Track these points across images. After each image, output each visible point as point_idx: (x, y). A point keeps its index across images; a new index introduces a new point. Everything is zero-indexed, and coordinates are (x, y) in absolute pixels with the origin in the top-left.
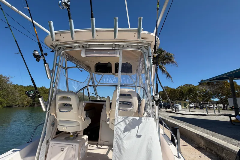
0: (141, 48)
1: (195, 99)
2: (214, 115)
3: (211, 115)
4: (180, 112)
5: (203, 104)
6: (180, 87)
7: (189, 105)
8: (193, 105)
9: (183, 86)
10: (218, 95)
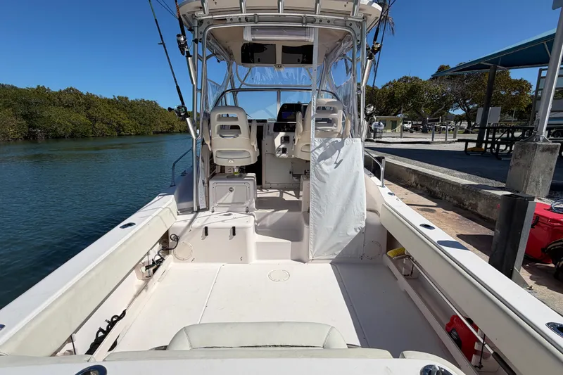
0: (351, 25)
1: (417, 111)
2: (443, 142)
3: (438, 142)
4: (383, 140)
5: (429, 121)
6: (390, 83)
7: (401, 124)
8: (410, 126)
9: (399, 81)
10: (465, 100)
